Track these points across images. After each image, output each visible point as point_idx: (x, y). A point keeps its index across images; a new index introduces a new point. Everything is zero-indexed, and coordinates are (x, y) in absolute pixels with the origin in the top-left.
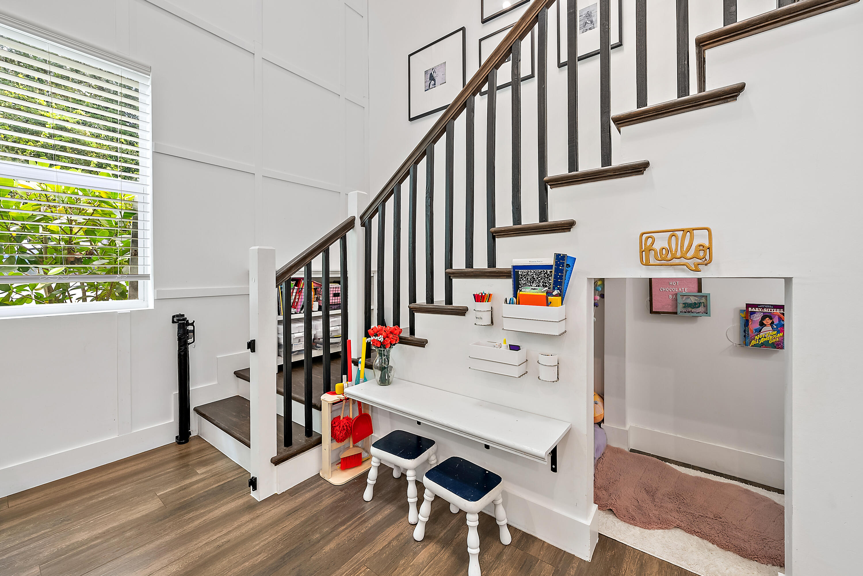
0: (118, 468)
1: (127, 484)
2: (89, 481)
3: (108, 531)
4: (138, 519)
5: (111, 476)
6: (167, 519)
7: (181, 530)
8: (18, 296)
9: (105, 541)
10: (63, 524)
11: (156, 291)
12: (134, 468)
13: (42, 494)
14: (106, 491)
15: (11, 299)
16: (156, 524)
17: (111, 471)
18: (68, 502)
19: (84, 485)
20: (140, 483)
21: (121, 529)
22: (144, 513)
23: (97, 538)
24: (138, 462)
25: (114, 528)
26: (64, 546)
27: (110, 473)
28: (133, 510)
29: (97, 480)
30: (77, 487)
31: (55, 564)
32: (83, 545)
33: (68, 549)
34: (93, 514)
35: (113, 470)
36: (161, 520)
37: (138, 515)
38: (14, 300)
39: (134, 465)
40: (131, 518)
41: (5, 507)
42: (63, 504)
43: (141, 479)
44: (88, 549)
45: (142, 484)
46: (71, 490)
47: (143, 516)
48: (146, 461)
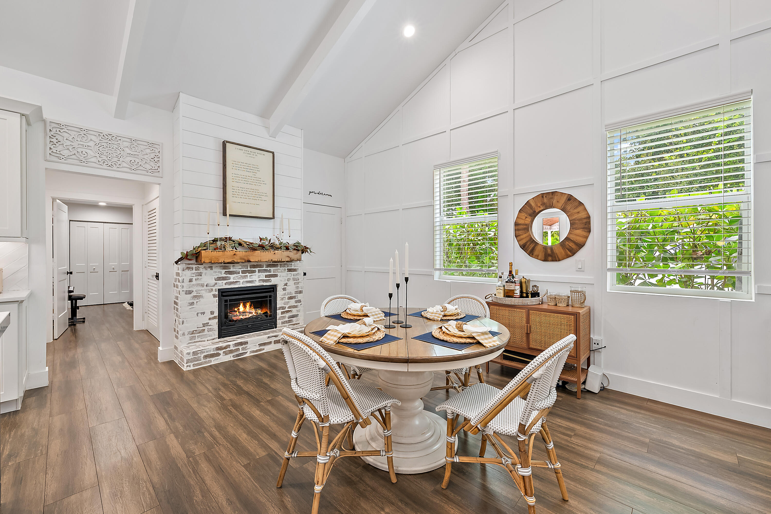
0: (716, 421)
1: (718, 434)
2: (693, 417)
3: (691, 450)
4: (714, 458)
5: (709, 422)
6: (735, 474)
7: (743, 488)
8: (668, 280)
9: (687, 454)
10: (668, 429)
11: (756, 286)
12: (728, 428)
13: (664, 408)
14: (701, 429)
15: (664, 281)
16: (725, 470)
17: (710, 419)
18: (676, 420)
19: (689, 417)
20: (728, 439)
21: (699, 456)
22: (720, 458)
23: (682, 449)
24: (734, 426)
25: (695, 451)
26: (664, 439)
27: (708, 420)
28: (713, 451)
29: (698, 420)
30: (684, 416)
31: (656, 444)
32: (674, 447)
33: (665, 443)
34: (686, 435)
35: (712, 420)
36: (730, 471)
37: (715, 456)
38: (666, 282)
39: (730, 426)
40: (709, 454)
41: (645, 403)
42: (673, 420)
43: (729, 437)
44: (675, 450)
45: (729, 441)
46: (680, 415)
47: (718, 459)
48: (741, 429)
